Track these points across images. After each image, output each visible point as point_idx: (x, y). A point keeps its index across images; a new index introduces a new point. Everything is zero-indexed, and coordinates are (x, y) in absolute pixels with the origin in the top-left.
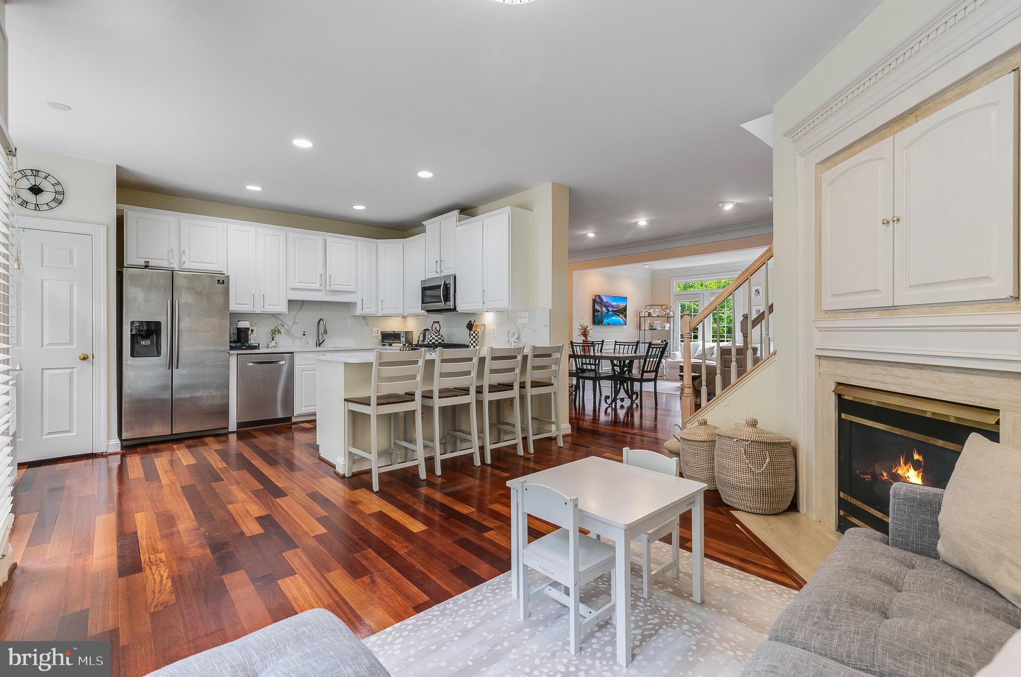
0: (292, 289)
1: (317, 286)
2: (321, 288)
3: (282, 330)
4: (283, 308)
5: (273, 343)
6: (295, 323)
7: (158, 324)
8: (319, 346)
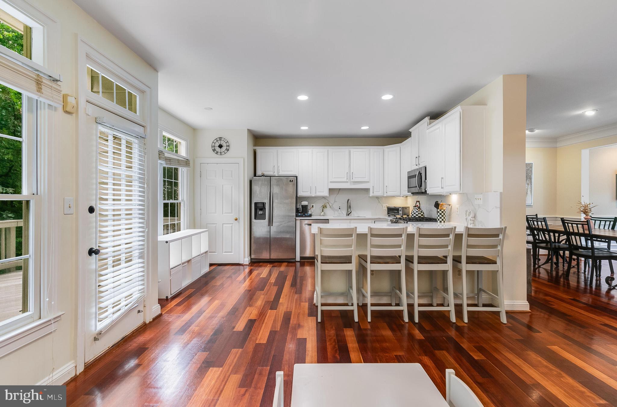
0: (331, 182)
1: (345, 180)
2: (348, 181)
3: (328, 206)
4: (326, 193)
5: (322, 213)
6: (335, 201)
7: (264, 204)
8: (348, 216)
